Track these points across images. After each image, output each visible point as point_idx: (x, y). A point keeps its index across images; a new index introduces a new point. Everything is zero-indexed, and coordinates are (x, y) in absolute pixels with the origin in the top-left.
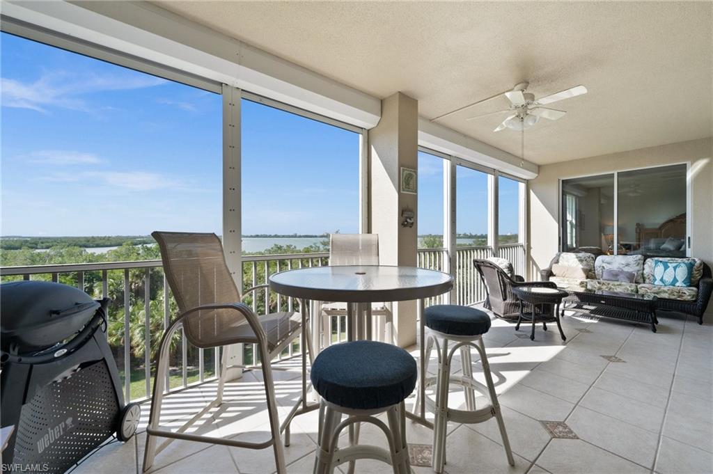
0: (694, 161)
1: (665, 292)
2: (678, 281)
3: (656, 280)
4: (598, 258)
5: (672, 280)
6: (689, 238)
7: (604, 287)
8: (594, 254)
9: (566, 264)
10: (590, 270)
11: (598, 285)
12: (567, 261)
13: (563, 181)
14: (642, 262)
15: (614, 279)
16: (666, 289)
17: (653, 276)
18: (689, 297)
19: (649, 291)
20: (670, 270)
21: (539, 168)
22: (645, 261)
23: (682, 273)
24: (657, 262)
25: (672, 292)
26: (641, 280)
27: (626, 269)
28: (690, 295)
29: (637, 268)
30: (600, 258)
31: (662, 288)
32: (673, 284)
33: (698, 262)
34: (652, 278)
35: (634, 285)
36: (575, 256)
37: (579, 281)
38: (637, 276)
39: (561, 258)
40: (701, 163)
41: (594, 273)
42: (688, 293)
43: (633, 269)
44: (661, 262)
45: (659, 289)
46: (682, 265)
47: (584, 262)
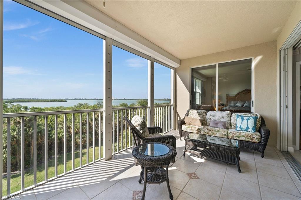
0: (255, 56)
1: (243, 136)
2: (249, 128)
3: (237, 127)
4: (208, 113)
5: (246, 128)
6: (253, 101)
7: (210, 132)
8: (206, 110)
9: (192, 116)
10: (204, 120)
11: (207, 131)
12: (193, 115)
13: (192, 69)
14: (230, 115)
15: (215, 126)
16: (243, 134)
17: (236, 124)
18: (256, 140)
19: (234, 135)
20: (245, 121)
21: (180, 61)
22: (231, 115)
23: (251, 123)
24: (238, 116)
25: (247, 137)
26: (229, 127)
27: (222, 120)
28: (257, 139)
29: (228, 119)
30: (209, 113)
31: (241, 134)
32: (247, 130)
33: (259, 116)
34: (235, 125)
35: (226, 130)
36: (196, 112)
37: (197, 127)
38: (228, 124)
39: (189, 113)
40: (259, 58)
41: (206, 122)
42: (256, 137)
43: (225, 120)
44: (240, 116)
45: (240, 134)
46: (251, 118)
47: (201, 115)
